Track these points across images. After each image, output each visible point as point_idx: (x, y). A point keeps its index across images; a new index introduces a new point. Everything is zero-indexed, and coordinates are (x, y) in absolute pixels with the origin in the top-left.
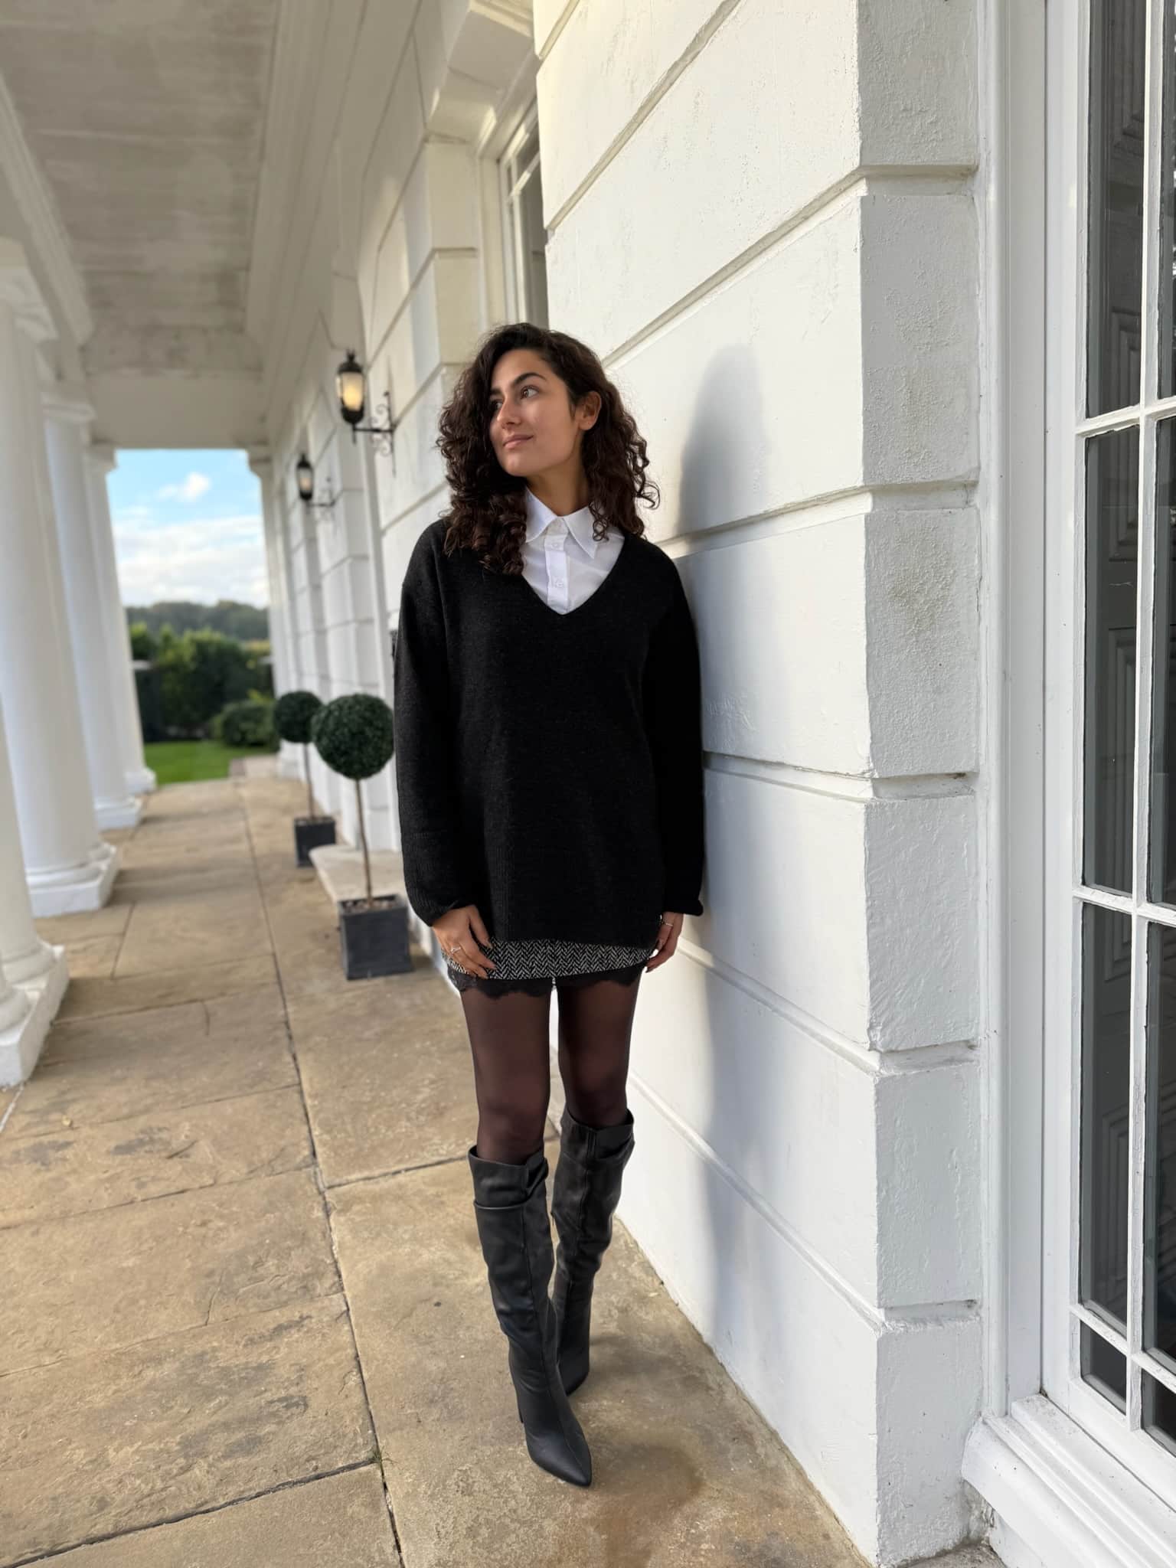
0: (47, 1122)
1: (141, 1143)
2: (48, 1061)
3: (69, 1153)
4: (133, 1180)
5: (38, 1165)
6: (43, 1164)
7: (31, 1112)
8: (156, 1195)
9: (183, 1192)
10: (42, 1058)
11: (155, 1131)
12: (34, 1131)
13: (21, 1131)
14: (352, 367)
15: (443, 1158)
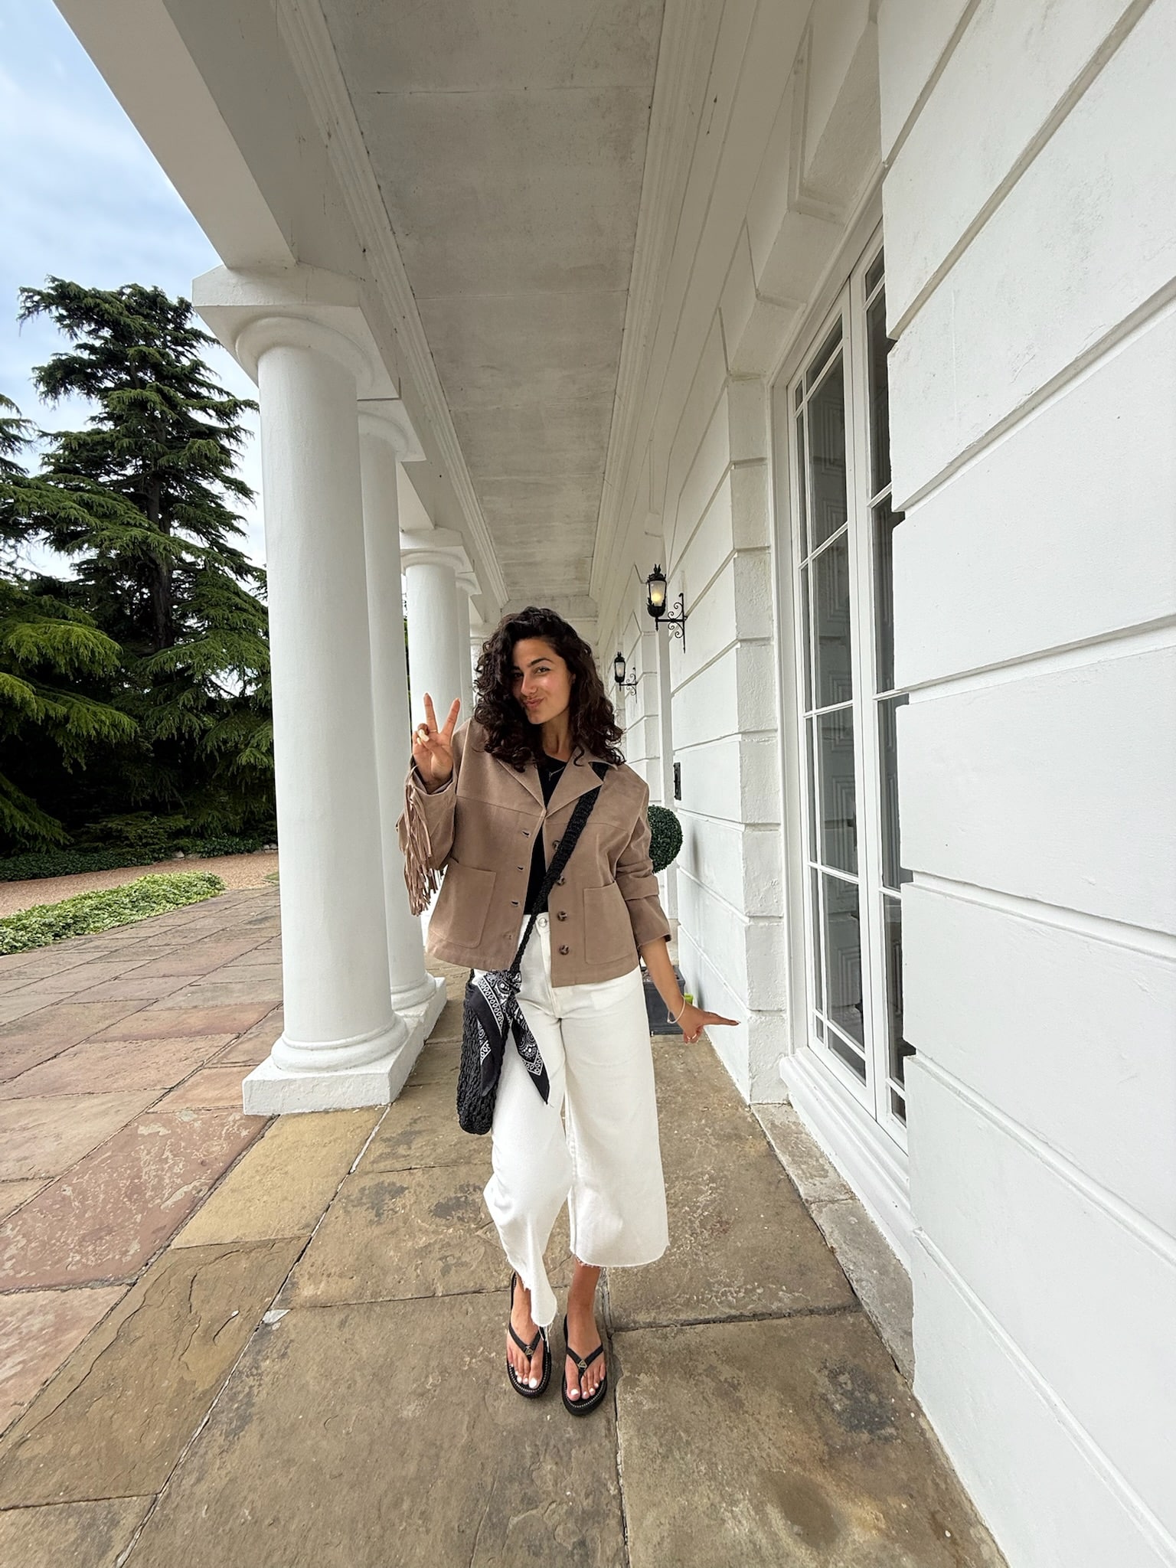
0: (393, 1155)
1: (458, 1205)
2: (414, 1083)
3: (399, 1202)
4: (441, 1259)
5: (371, 1215)
6: (378, 1215)
7: (388, 1140)
8: (456, 1291)
9: (479, 1292)
10: (411, 1077)
11: (471, 1190)
12: (382, 1166)
13: (373, 1162)
14: (658, 577)
15: (733, 1312)
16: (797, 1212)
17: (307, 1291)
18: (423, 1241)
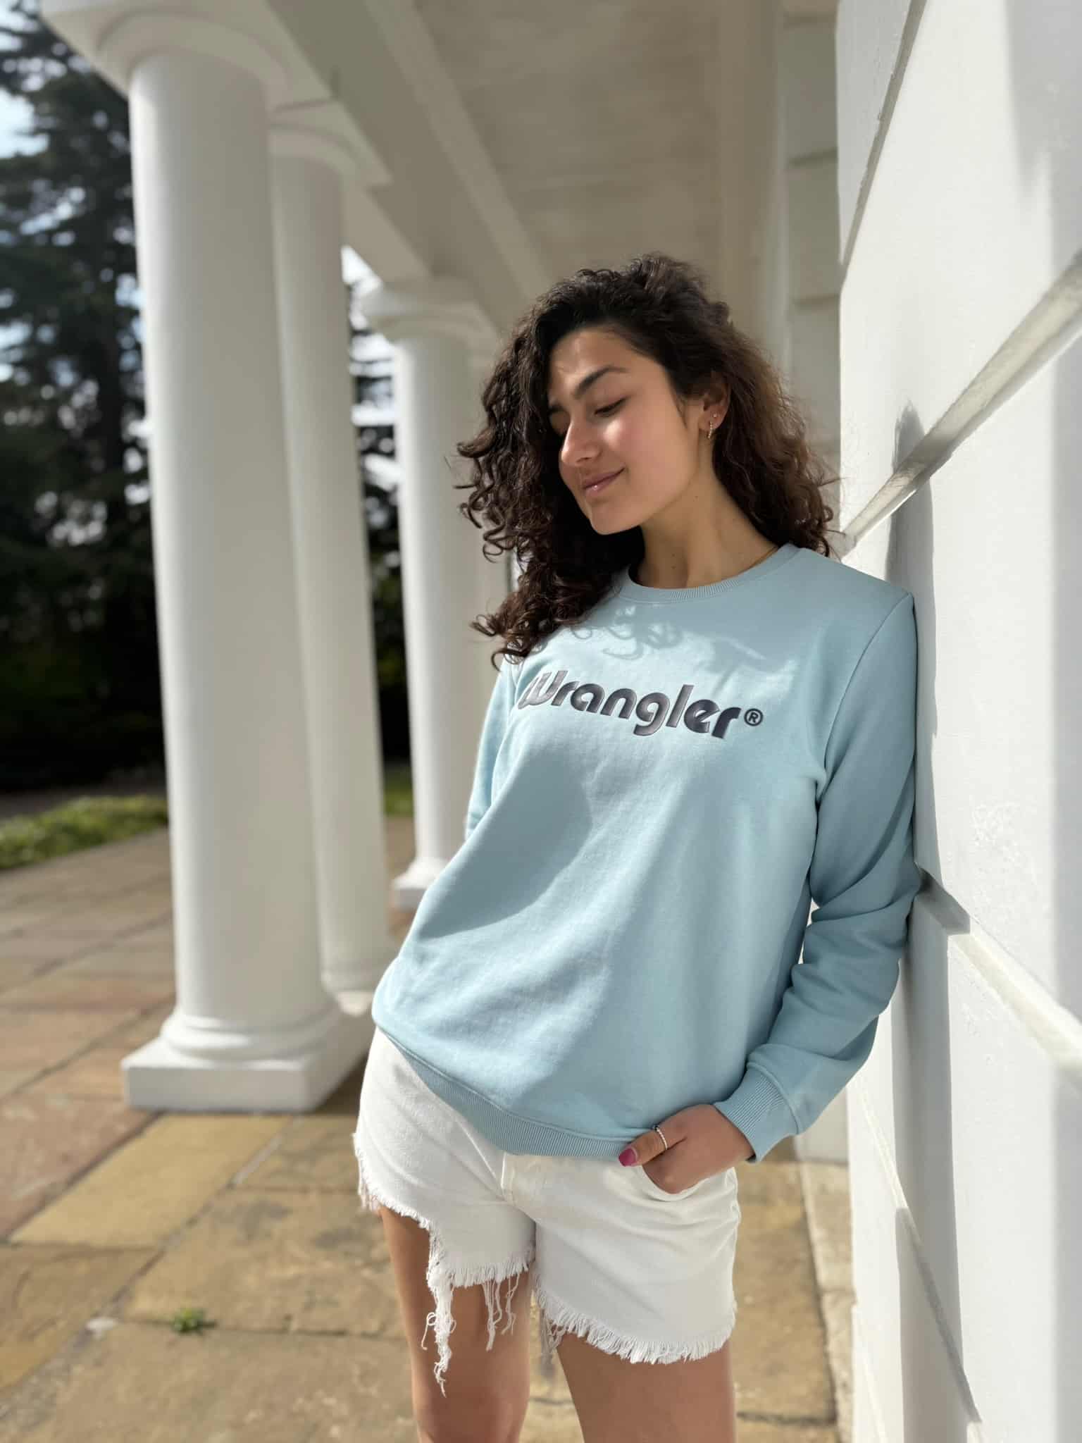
0: (290, 1172)
1: (349, 1236)
3: (277, 1227)
4: (307, 1294)
5: (242, 1235)
6: (248, 1234)
8: (313, 1329)
9: (341, 1333)
16: (802, 1300)
17: (144, 1304)
18: (292, 1271)
